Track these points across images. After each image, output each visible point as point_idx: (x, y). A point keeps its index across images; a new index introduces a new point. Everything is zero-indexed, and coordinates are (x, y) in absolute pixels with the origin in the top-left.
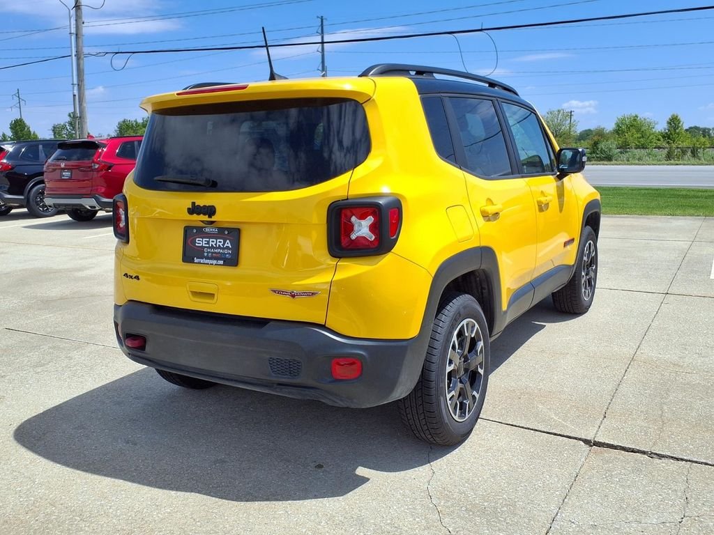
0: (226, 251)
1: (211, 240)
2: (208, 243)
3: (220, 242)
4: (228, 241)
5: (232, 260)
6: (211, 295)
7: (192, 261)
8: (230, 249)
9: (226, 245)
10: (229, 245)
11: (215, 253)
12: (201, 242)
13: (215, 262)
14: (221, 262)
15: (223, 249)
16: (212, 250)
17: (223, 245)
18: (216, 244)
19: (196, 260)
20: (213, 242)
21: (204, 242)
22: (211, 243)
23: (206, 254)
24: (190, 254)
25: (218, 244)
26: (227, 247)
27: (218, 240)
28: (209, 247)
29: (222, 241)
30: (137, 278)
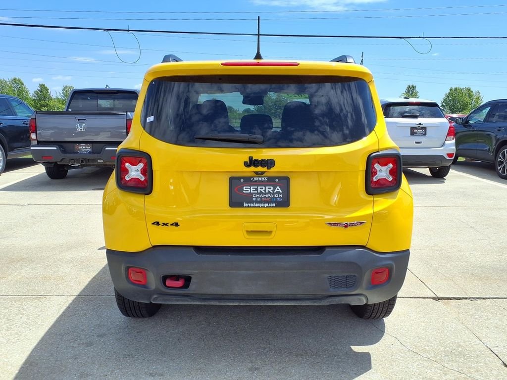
0: (277, 196)
1: (259, 187)
2: (257, 190)
3: (269, 189)
4: (278, 187)
5: (284, 203)
6: (269, 233)
7: (240, 205)
8: (281, 194)
9: (276, 190)
10: (280, 190)
11: (265, 197)
12: (247, 190)
13: (266, 205)
14: (274, 205)
15: (273, 194)
16: (261, 196)
17: (273, 191)
18: (265, 191)
19: (245, 205)
20: (261, 189)
21: (252, 189)
22: (259, 190)
23: (254, 199)
24: (236, 201)
25: (267, 190)
26: (278, 193)
27: (267, 187)
28: (258, 194)
29: (272, 187)
30: (177, 225)
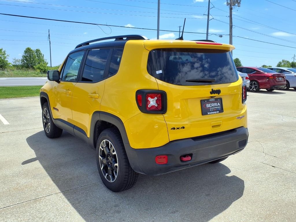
1: (212, 104)
2: (211, 105)
3: (215, 104)
4: (218, 103)
5: (221, 110)
6: (219, 126)
7: (207, 114)
9: (218, 105)
10: (219, 105)
11: (214, 109)
12: (208, 106)
13: (215, 112)
14: (218, 112)
15: (217, 106)
17: (217, 105)
18: (214, 105)
19: (209, 113)
20: (213, 105)
21: (209, 105)
22: (212, 105)
23: (211, 110)
24: (205, 112)
25: (215, 105)
26: (219, 106)
28: (211, 107)
29: (216, 103)
30: (184, 128)
